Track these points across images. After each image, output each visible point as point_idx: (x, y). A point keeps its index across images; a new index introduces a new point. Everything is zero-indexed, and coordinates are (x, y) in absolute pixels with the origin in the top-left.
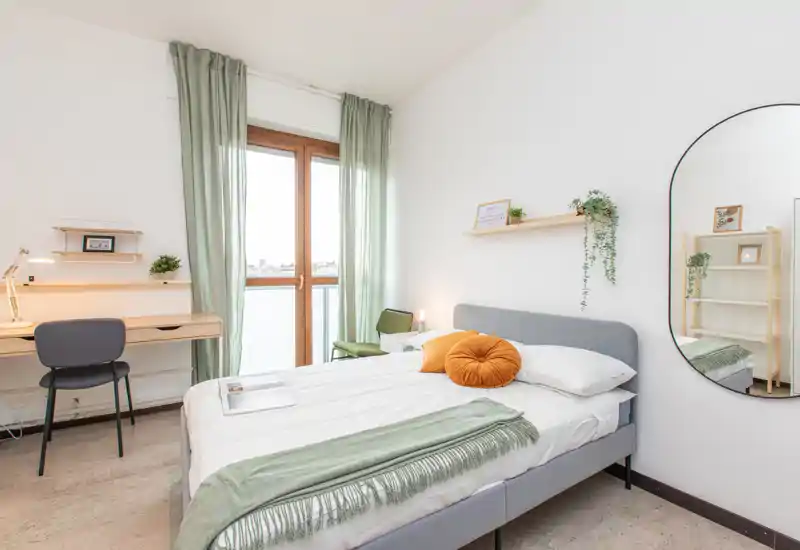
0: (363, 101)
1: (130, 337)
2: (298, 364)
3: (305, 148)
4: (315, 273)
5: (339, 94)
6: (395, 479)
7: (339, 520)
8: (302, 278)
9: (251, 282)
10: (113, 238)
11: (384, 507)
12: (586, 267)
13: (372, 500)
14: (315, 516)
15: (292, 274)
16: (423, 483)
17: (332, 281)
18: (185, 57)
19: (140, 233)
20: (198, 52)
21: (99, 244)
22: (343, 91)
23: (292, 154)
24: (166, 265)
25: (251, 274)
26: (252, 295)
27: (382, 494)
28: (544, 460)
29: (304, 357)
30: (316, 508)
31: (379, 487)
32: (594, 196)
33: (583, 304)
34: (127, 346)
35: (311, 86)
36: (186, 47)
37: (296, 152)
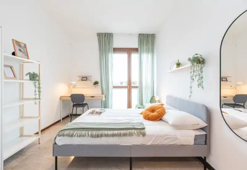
0: (145, 34)
1: (85, 98)
2: (128, 108)
3: (129, 51)
4: (133, 85)
5: (137, 34)
6: (94, 133)
7: (79, 136)
8: (129, 86)
9: (114, 87)
10: (87, 78)
11: (89, 137)
12: (191, 83)
13: (87, 135)
14: (74, 134)
15: (126, 85)
16: (101, 136)
17: (136, 87)
18: (100, 36)
19: (91, 76)
20: (102, 34)
21: (85, 79)
22: (138, 33)
23: (126, 53)
24: (96, 83)
25: (114, 85)
26: (115, 91)
27: (90, 135)
28: (149, 144)
29: (129, 106)
30: (75, 133)
31: (90, 133)
32: (196, 56)
33: (190, 96)
34: (85, 100)
35: (130, 34)
36: (100, 34)
37: (127, 53)
